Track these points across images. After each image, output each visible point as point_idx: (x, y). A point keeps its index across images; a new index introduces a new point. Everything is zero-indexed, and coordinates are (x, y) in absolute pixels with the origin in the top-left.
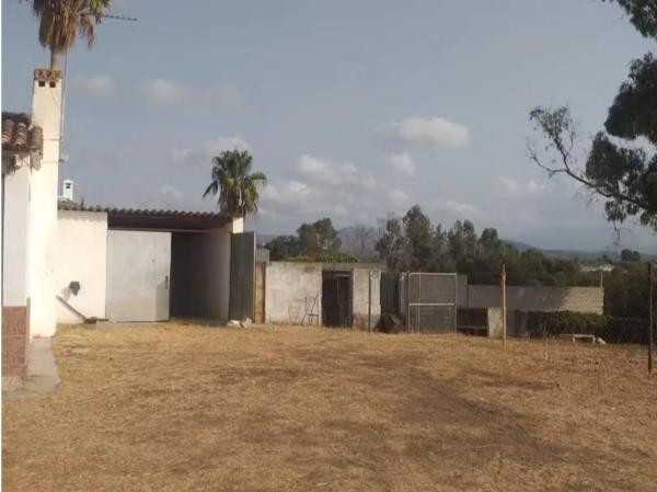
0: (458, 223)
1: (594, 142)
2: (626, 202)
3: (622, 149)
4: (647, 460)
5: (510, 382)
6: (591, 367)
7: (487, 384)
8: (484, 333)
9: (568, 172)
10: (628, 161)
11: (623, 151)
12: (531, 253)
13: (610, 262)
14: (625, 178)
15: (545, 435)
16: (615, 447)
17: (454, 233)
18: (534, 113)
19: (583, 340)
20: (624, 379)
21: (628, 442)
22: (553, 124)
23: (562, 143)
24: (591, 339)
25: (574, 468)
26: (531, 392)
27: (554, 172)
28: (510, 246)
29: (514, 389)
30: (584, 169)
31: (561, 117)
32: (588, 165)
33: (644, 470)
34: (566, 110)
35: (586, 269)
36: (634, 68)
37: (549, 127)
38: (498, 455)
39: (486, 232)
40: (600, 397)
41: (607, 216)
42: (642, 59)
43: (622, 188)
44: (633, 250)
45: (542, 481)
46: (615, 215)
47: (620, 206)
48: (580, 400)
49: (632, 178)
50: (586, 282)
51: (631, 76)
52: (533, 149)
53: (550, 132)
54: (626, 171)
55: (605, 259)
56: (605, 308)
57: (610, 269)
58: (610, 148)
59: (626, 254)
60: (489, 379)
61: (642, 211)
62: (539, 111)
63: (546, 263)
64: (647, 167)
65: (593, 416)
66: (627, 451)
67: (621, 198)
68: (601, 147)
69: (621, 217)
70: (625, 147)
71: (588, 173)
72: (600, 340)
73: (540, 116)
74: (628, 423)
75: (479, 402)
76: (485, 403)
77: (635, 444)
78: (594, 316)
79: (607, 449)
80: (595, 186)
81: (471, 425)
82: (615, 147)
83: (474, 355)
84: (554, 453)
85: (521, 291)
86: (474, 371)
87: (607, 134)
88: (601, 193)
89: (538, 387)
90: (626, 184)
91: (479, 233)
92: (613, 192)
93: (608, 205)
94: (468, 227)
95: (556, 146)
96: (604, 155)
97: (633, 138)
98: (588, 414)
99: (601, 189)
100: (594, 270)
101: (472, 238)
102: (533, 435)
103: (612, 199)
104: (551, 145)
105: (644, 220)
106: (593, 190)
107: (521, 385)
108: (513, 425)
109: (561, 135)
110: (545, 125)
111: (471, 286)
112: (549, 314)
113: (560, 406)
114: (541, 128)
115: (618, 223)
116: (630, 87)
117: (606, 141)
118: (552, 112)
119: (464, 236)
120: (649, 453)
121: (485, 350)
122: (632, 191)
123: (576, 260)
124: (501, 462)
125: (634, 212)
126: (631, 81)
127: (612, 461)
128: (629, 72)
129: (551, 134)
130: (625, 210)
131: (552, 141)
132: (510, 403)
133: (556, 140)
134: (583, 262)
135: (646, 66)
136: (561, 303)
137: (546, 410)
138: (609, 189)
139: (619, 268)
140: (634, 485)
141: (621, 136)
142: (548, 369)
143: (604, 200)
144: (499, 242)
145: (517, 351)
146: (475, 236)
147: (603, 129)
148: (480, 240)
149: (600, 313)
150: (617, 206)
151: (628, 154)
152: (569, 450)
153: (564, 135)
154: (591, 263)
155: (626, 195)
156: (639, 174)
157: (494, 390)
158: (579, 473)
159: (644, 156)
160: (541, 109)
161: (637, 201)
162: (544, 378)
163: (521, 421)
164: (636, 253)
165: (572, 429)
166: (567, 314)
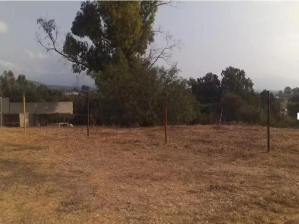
0: (5, 72)
1: (66, 37)
2: (81, 65)
3: (78, 41)
4: (82, 174)
5: (26, 148)
6: (64, 137)
7: (15, 150)
8: (17, 125)
9: (56, 50)
10: (81, 47)
11: (79, 42)
12: (42, 86)
13: (77, 91)
14: (80, 54)
15: (39, 171)
16: (70, 171)
17: (4, 77)
18: (39, 21)
19: (64, 125)
20: (78, 141)
21: (75, 168)
22: (48, 27)
23: (52, 36)
24: (67, 124)
25: (50, 183)
26: (35, 151)
27: (49, 49)
28: (31, 83)
29: (27, 151)
30: (62, 49)
31: (52, 24)
32: (64, 47)
33: (81, 179)
34: (53, 21)
35: (67, 94)
36: (82, 5)
37: (46, 28)
38: (16, 183)
39: (20, 77)
40: (66, 150)
41: (73, 71)
42: (86, 2)
43: (79, 59)
44: (87, 85)
45: (36, 192)
46: (76, 71)
47: (79, 67)
48: (57, 152)
49: (83, 54)
50: (66, 99)
51: (81, 9)
52: (39, 37)
53: (47, 30)
54: (80, 51)
55: (75, 89)
56: (74, 111)
57: (77, 94)
58: (73, 40)
59: (84, 87)
60: (16, 148)
61: (87, 69)
62: (41, 20)
63: (49, 91)
64: (89, 50)
65: (62, 159)
66: (75, 172)
67: (78, 63)
68: (69, 39)
69: (79, 71)
70: (79, 40)
71: (64, 51)
72: (71, 125)
73: (42, 22)
74: (76, 160)
75: (9, 159)
76: (13, 160)
77: (78, 168)
78: (69, 114)
79: (66, 173)
80: (68, 57)
81: (4, 171)
82: (75, 40)
83: (10, 137)
84: (43, 178)
85: (36, 105)
86: (8, 145)
87: (72, 34)
88: (70, 60)
89: (39, 148)
90: (81, 57)
91: (16, 77)
92: (75, 60)
93: (74, 66)
94: (11, 74)
95: (49, 38)
96: (71, 44)
97: (83, 37)
98: (60, 158)
99: (71, 58)
100: (71, 94)
101: (12, 80)
102: (33, 171)
103: (75, 63)
104: (48, 37)
105: (88, 73)
106: (67, 59)
107: (31, 148)
108: (25, 168)
109: (52, 32)
110: (44, 27)
111: (11, 103)
112: (49, 115)
113: (48, 156)
114: (42, 28)
115: (77, 74)
116: (81, 14)
117: (72, 37)
118: (47, 21)
119: (9, 78)
120: (84, 171)
121: (15, 134)
122: (83, 60)
123: (63, 89)
124: (17, 186)
125: (84, 69)
126: (81, 11)
127: (68, 177)
128: (80, 7)
129: (47, 32)
130: (80, 69)
131: (48, 35)
132: (25, 158)
133: (49, 35)
134: (66, 91)
135: (87, 5)
136: (54, 109)
137: (42, 159)
138: (73, 59)
139: (81, 93)
140: (76, 186)
141: (78, 35)
142: (44, 140)
143: (71, 63)
144: (27, 81)
145: (31, 133)
146: (14, 78)
147: (71, 31)
148: (17, 80)
149: (72, 113)
150: (77, 67)
151: (81, 43)
152: (50, 175)
153: (53, 32)
154: (69, 91)
155: (80, 62)
156: (86, 53)
157: (18, 152)
158: (53, 185)
159: (88, 45)
160: (42, 19)
161: (85, 65)
162: (42, 144)
163: (29, 166)
164: (88, 87)
165: (52, 166)
166: (57, 114)
